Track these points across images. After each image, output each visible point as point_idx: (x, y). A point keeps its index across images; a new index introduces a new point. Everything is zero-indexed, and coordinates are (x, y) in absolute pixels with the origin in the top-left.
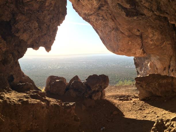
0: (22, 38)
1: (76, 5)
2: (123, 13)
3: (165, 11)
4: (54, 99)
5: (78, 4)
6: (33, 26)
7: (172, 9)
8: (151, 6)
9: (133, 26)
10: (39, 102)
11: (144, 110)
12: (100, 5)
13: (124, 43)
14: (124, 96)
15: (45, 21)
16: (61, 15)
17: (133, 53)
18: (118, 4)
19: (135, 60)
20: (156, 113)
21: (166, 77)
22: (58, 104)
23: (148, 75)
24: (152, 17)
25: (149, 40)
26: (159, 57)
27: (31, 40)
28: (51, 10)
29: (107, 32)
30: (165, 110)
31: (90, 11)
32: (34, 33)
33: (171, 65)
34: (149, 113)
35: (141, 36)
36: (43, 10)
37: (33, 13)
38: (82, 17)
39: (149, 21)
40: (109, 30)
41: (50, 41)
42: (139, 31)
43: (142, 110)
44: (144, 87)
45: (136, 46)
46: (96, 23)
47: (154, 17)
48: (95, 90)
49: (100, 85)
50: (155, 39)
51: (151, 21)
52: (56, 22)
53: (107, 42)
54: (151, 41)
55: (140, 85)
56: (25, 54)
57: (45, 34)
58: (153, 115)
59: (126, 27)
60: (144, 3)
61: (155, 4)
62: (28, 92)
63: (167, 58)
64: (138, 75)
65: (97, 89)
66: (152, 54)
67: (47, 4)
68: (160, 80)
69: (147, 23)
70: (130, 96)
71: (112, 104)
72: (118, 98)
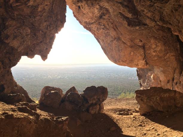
0: (12, 45)
1: (77, 12)
2: (125, 22)
3: (168, 21)
4: (46, 112)
5: (78, 12)
6: (25, 32)
7: (175, 20)
8: (154, 16)
9: (136, 36)
10: (26, 116)
11: (144, 126)
12: (102, 13)
13: (126, 53)
14: (124, 110)
15: (41, 28)
16: (59, 23)
17: (135, 64)
18: (120, 13)
19: (137, 71)
20: (156, 130)
21: (168, 91)
22: (49, 118)
23: (149, 88)
24: (155, 28)
25: (152, 50)
26: (162, 69)
27: (22, 47)
28: (44, 15)
29: (109, 42)
30: (166, 127)
31: (91, 20)
32: (25, 40)
33: (175, 78)
34: (149, 130)
35: (143, 47)
36: (35, 16)
37: (25, 18)
38: (83, 26)
39: (152, 31)
40: (111, 40)
41: (47, 49)
42: (141, 41)
43: (142, 126)
44: (145, 101)
45: (138, 57)
46: (98, 32)
47: (157, 27)
48: (93, 103)
49: (98, 97)
50: (158, 50)
51: (154, 31)
52: (53, 29)
53: (108, 52)
54: (154, 52)
55: (140, 98)
56: (18, 63)
57: (41, 42)
58: (154, 132)
59: (128, 37)
60: (147, 13)
61: (158, 14)
62: (17, 104)
63: (170, 71)
64: (141, 87)
65: (94, 102)
66: (156, 65)
67: (39, 9)
68: (162, 94)
69: (149, 33)
70: (131, 110)
71: (111, 119)
72: (118, 113)
